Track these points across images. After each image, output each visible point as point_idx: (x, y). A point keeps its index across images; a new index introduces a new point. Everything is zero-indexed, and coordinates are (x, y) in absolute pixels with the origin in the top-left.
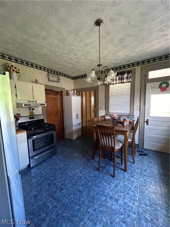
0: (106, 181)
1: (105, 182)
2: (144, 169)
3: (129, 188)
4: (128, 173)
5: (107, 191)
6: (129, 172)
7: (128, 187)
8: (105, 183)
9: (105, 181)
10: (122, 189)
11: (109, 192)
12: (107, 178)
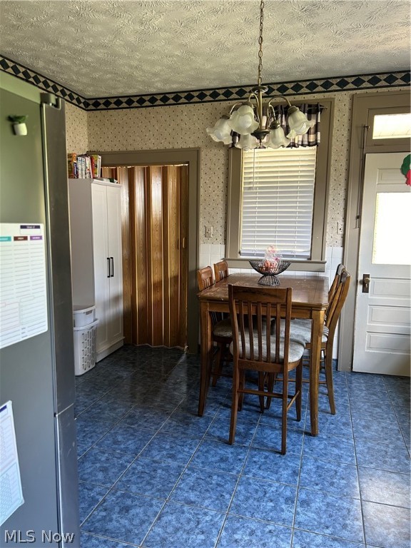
0: (263, 467)
1: (259, 468)
2: (363, 423)
3: (333, 473)
4: (322, 438)
5: (273, 489)
6: (325, 437)
7: (328, 471)
8: (261, 473)
9: (261, 466)
10: (314, 478)
11: (281, 490)
12: (263, 460)
